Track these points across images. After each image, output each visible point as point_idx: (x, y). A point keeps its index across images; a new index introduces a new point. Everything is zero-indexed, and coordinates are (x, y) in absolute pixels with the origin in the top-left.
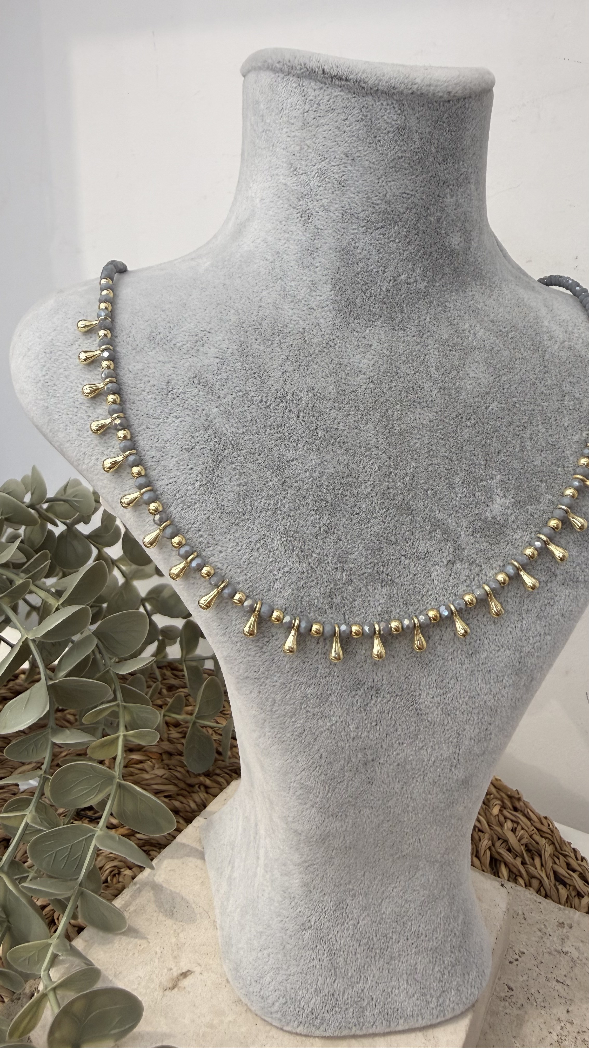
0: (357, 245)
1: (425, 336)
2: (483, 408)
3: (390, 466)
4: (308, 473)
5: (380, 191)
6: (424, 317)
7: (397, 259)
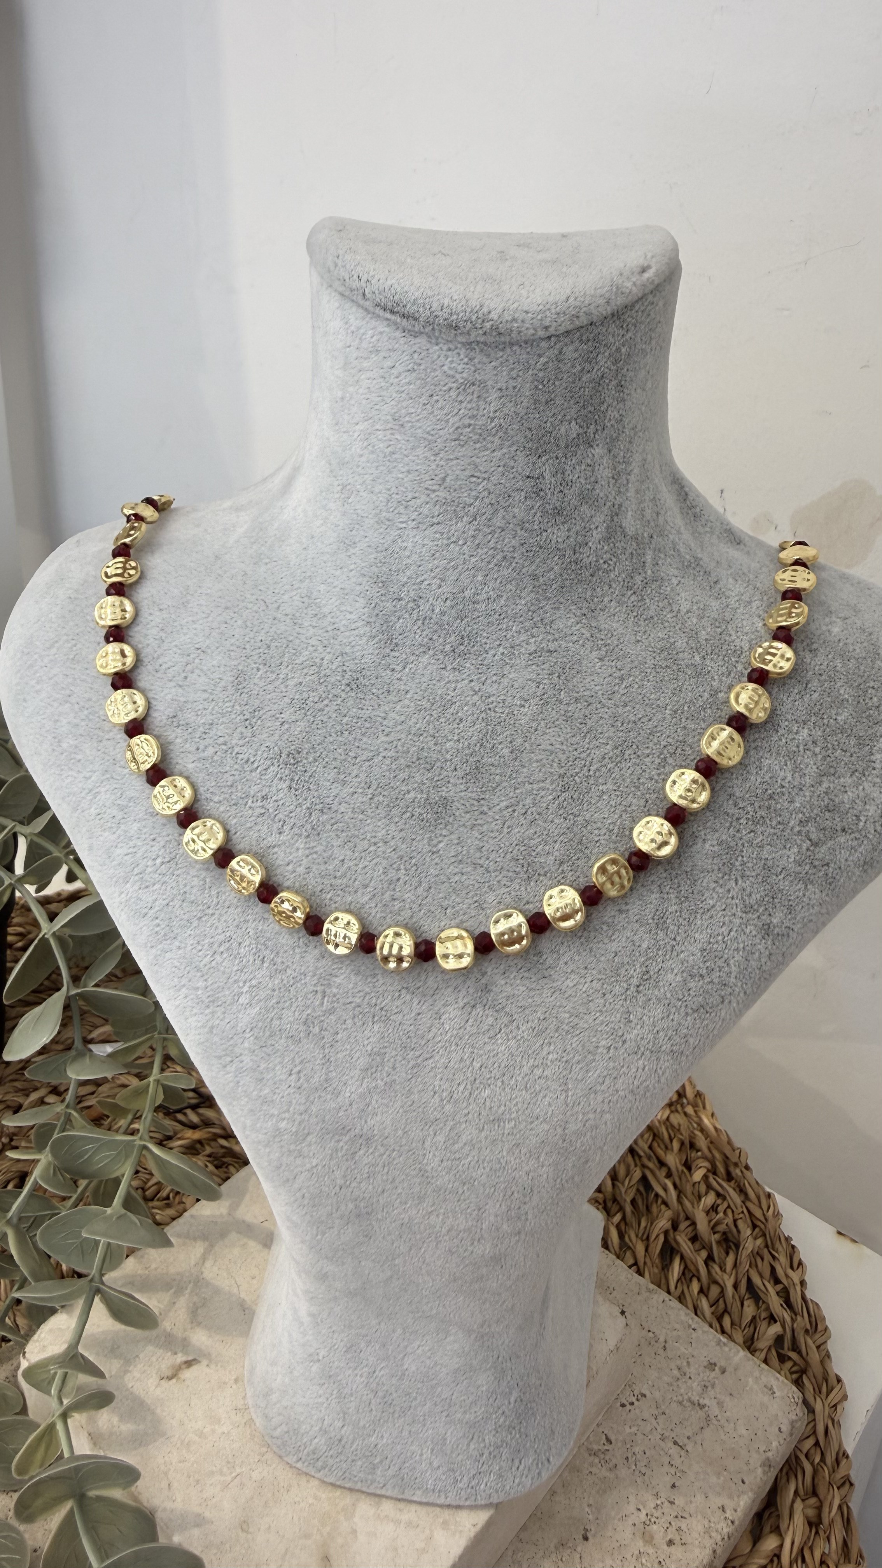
0: (405, 544)
1: (489, 681)
2: (550, 797)
3: (399, 870)
4: (290, 867)
5: (436, 472)
6: (493, 652)
7: (460, 567)
